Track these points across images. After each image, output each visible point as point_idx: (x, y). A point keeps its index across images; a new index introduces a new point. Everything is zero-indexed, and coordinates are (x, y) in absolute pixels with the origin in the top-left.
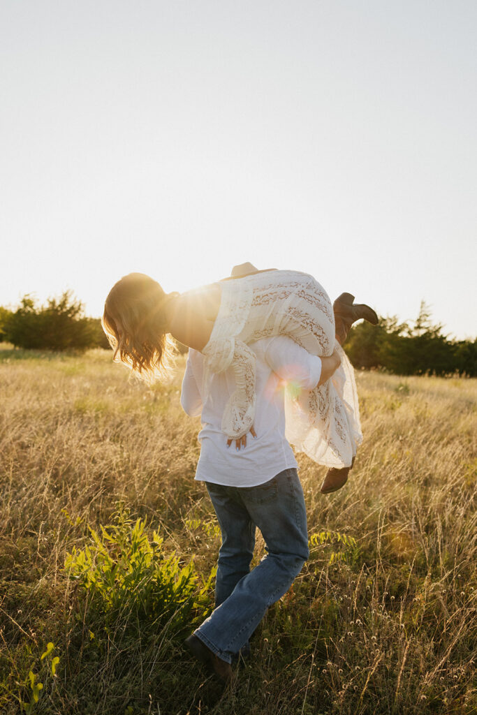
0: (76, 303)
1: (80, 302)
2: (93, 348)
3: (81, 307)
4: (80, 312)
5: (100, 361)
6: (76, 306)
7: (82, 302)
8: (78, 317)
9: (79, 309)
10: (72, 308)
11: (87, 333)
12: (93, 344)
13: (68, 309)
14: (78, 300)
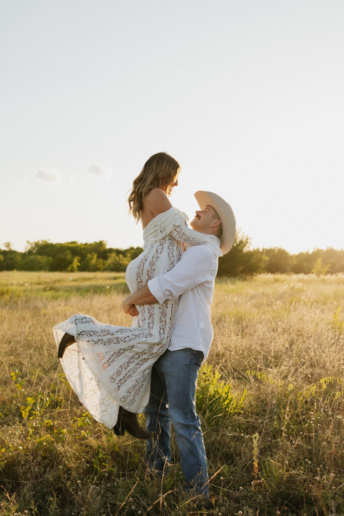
0: (244, 238)
1: (247, 237)
2: (260, 273)
3: (249, 241)
4: (248, 245)
5: (266, 283)
6: (244, 240)
7: (249, 237)
8: (246, 250)
9: (247, 242)
10: (241, 242)
11: (254, 261)
12: (260, 270)
13: (238, 243)
14: (245, 235)
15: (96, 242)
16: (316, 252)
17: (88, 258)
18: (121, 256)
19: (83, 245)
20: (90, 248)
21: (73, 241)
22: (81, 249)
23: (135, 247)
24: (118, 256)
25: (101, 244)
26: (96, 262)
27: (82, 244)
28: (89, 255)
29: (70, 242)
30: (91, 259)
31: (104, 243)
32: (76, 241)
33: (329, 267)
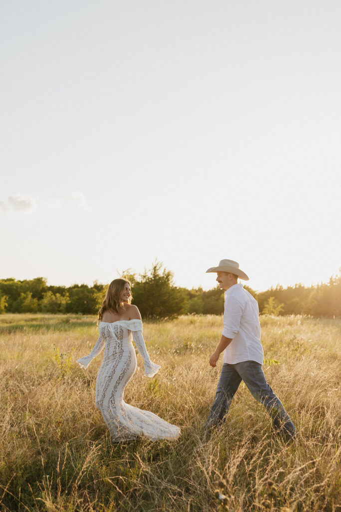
15: (35, 279)
16: (276, 290)
17: (22, 297)
18: (58, 295)
19: (20, 283)
20: (27, 286)
21: (9, 277)
22: (17, 287)
23: (80, 285)
24: (55, 296)
25: (39, 281)
26: (30, 302)
27: (20, 281)
28: (23, 294)
29: (6, 279)
30: (25, 298)
31: (43, 280)
32: (13, 278)
33: (282, 307)
